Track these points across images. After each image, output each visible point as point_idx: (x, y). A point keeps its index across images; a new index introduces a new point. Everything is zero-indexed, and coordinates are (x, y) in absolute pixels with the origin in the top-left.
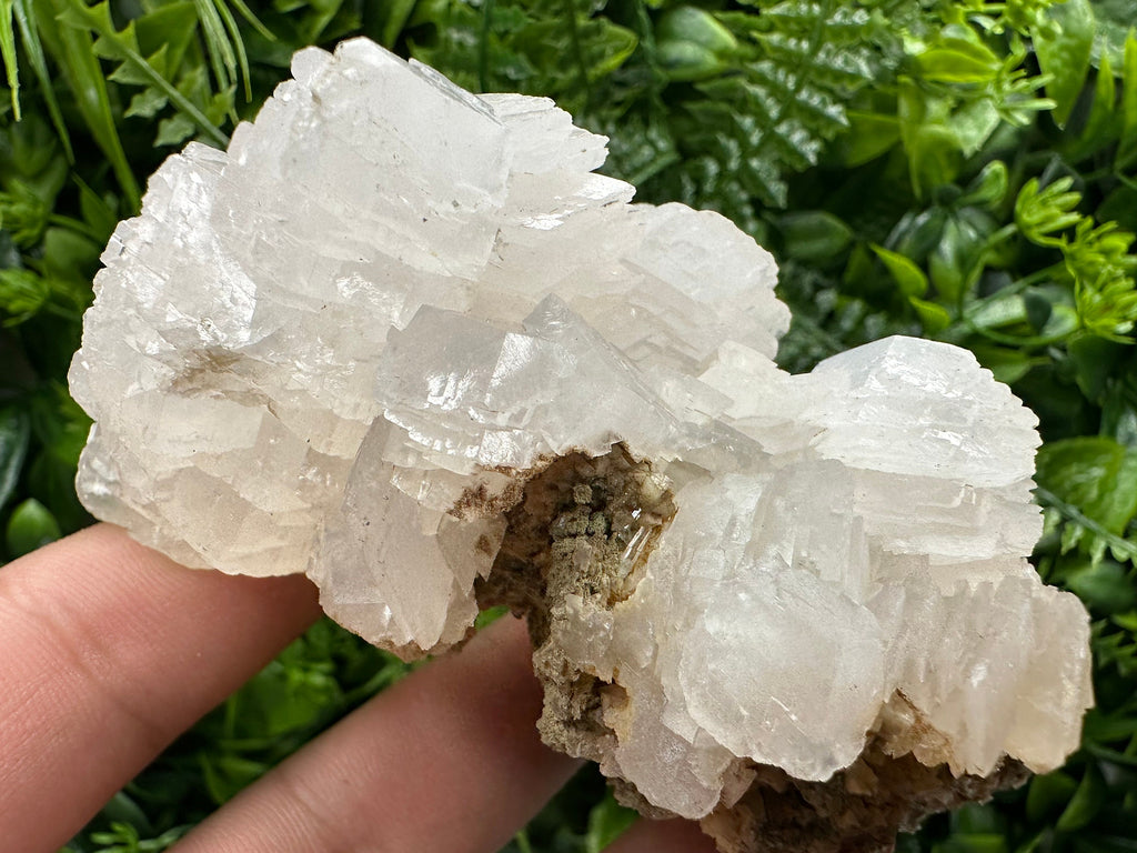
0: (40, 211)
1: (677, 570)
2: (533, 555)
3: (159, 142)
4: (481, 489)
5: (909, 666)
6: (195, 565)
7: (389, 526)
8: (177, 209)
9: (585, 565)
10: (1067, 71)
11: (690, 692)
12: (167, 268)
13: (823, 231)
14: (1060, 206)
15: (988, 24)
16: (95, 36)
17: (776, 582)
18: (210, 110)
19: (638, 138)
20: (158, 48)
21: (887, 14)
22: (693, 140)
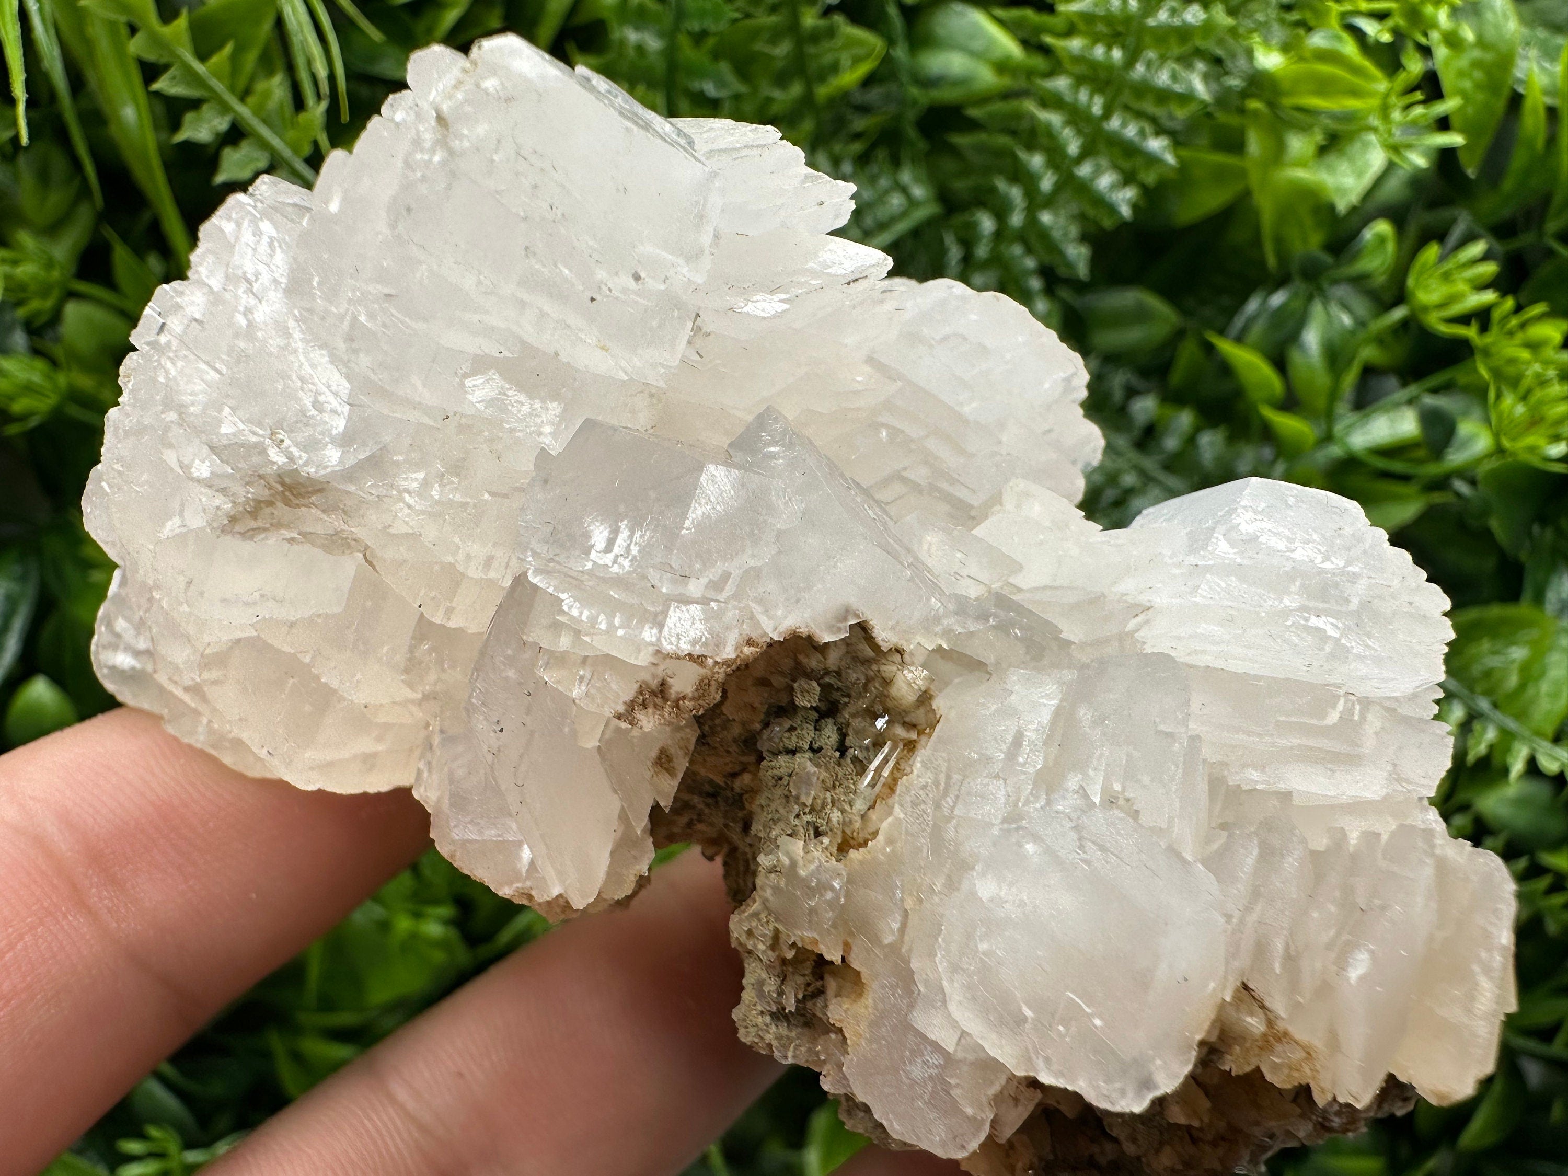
0: (56, 274)
1: (937, 806)
2: (734, 775)
3: (220, 178)
4: (663, 684)
5: (1261, 950)
6: (256, 772)
7: (532, 733)
8: (240, 273)
9: (808, 794)
10: (1480, 97)
11: (951, 981)
12: (224, 357)
13: (1141, 315)
14: (1470, 281)
15: (1370, 28)
16: (133, 30)
17: (1076, 828)
18: (291, 134)
19: (884, 182)
20: (220, 46)
21: (1232, 12)
22: (961, 186)
